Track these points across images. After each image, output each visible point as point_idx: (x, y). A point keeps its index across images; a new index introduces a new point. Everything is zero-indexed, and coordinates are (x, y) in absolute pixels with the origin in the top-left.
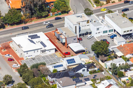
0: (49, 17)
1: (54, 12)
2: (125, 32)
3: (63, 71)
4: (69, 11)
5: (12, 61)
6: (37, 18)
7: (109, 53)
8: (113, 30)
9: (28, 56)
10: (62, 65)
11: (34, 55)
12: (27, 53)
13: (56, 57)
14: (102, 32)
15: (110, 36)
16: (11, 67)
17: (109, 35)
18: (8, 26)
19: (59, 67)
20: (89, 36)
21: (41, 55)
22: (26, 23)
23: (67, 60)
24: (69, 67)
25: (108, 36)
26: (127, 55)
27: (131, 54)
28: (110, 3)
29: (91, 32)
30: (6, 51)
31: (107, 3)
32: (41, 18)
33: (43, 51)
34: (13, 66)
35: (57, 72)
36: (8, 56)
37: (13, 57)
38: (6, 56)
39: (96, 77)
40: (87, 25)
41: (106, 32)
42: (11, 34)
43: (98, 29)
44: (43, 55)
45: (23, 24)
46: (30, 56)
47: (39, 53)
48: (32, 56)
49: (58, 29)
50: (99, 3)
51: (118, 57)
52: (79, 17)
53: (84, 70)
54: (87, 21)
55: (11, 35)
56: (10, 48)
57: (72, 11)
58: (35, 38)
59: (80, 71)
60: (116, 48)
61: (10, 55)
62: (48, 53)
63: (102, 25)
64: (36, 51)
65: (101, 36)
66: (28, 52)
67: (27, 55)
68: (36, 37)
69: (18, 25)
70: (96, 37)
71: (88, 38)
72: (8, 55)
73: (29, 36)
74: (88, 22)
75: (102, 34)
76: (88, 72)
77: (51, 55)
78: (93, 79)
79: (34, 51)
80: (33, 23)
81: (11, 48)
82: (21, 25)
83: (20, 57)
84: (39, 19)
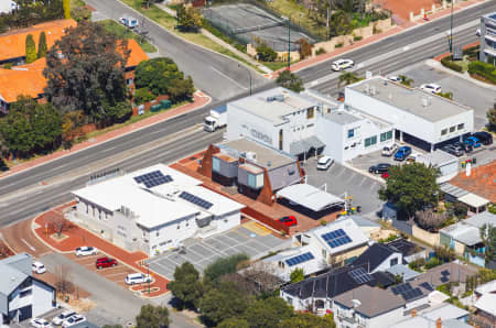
0: (133, 118)
1: (147, 101)
2: (444, 132)
3: (317, 273)
5: (111, 265)
6: (97, 128)
8: (391, 132)
9: (161, 244)
10: (309, 256)
11: (177, 236)
12: (158, 234)
13: (253, 236)
14: (363, 142)
16: (120, 283)
17: (385, 149)
18: (15, 161)
19: (304, 261)
21: (199, 235)
23: (325, 237)
24: (338, 257)
25: (384, 152)
28: (311, 54)
29: (321, 146)
30: (67, 237)
31: (302, 58)
32: (112, 125)
33: (203, 224)
34: (130, 281)
36: (90, 253)
38: (80, 253)
39: (448, 277)
40: (309, 126)
41: (374, 140)
42: (44, 184)
43: (351, 134)
44: (206, 234)
46: (164, 243)
48: (170, 241)
49: (217, 145)
50: (273, 60)
51: (469, 213)
52: (274, 99)
53: (394, 262)
54: (308, 110)
56: (72, 226)
58: (158, 184)
59: (385, 266)
60: (450, 185)
61: (95, 250)
62: (220, 227)
63: (357, 119)
64: (184, 223)
65: (360, 156)
66: (161, 231)
67: (157, 241)
68: (159, 178)
69: (46, 154)
70: (348, 162)
71: (323, 167)
72: (86, 248)
73: (137, 180)
74: (310, 112)
75: (362, 150)
76: (407, 266)
77: (231, 233)
78: (442, 283)
79: (176, 225)
81: (76, 227)
82: (54, 154)
83: (129, 252)
84: (103, 127)
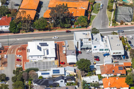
0: (71, 28)
1: (76, 25)
2: (114, 53)
4: (89, 26)
7: (93, 69)
8: (108, 49)
10: (49, 74)
11: (37, 59)
12: (32, 57)
13: (53, 64)
14: (99, 50)
15: (104, 54)
16: (15, 66)
18: (37, 31)
19: (46, 74)
20: (88, 51)
22: (51, 30)
23: (53, 70)
24: (54, 76)
26: (103, 74)
27: (106, 74)
28: (123, 24)
30: (21, 51)
35: (42, 78)
36: (19, 57)
37: (22, 59)
38: (17, 56)
40: (89, 42)
41: (103, 50)
43: (95, 47)
45: (49, 31)
46: (34, 60)
47: (42, 59)
53: (62, 81)
54: (89, 39)
55: (34, 38)
57: (91, 26)
59: (59, 82)
61: (21, 56)
62: (49, 60)
64: (39, 57)
65: (98, 53)
67: (32, 59)
68: (45, 45)
71: (87, 53)
72: (19, 55)
73: (40, 44)
75: (98, 51)
76: (66, 83)
80: (57, 31)
82: (46, 31)
83: (27, 59)
84: (62, 28)
